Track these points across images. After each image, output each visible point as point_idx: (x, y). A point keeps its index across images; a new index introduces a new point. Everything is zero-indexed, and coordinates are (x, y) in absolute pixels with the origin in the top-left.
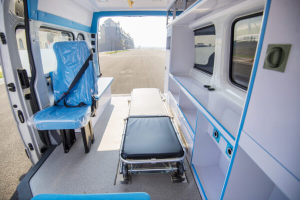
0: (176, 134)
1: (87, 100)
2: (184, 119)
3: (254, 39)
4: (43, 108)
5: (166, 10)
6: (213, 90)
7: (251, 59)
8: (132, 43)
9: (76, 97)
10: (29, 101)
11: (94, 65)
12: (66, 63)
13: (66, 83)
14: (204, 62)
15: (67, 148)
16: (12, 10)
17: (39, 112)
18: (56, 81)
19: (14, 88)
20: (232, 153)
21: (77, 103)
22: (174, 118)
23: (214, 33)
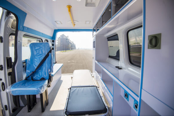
0: (101, 97)
1: (46, 76)
2: (106, 88)
3: (139, 43)
4: (18, 81)
5: (92, 29)
6: (121, 69)
7: (139, 54)
8: (75, 47)
9: (40, 75)
10: (10, 76)
11: (52, 55)
12: (36, 54)
13: (34, 66)
14: (114, 54)
15: (30, 109)
16: (10, 25)
17: (15, 84)
18: (28, 65)
19: (2, 68)
20: (138, 107)
21: (39, 78)
22: (100, 87)
23: (118, 39)
